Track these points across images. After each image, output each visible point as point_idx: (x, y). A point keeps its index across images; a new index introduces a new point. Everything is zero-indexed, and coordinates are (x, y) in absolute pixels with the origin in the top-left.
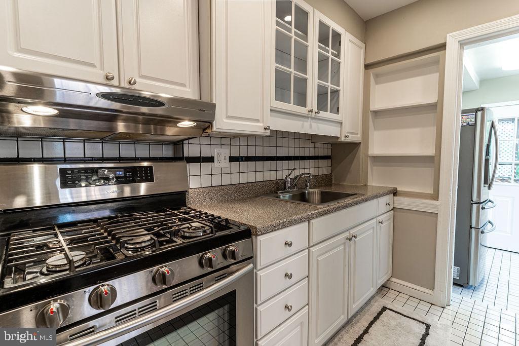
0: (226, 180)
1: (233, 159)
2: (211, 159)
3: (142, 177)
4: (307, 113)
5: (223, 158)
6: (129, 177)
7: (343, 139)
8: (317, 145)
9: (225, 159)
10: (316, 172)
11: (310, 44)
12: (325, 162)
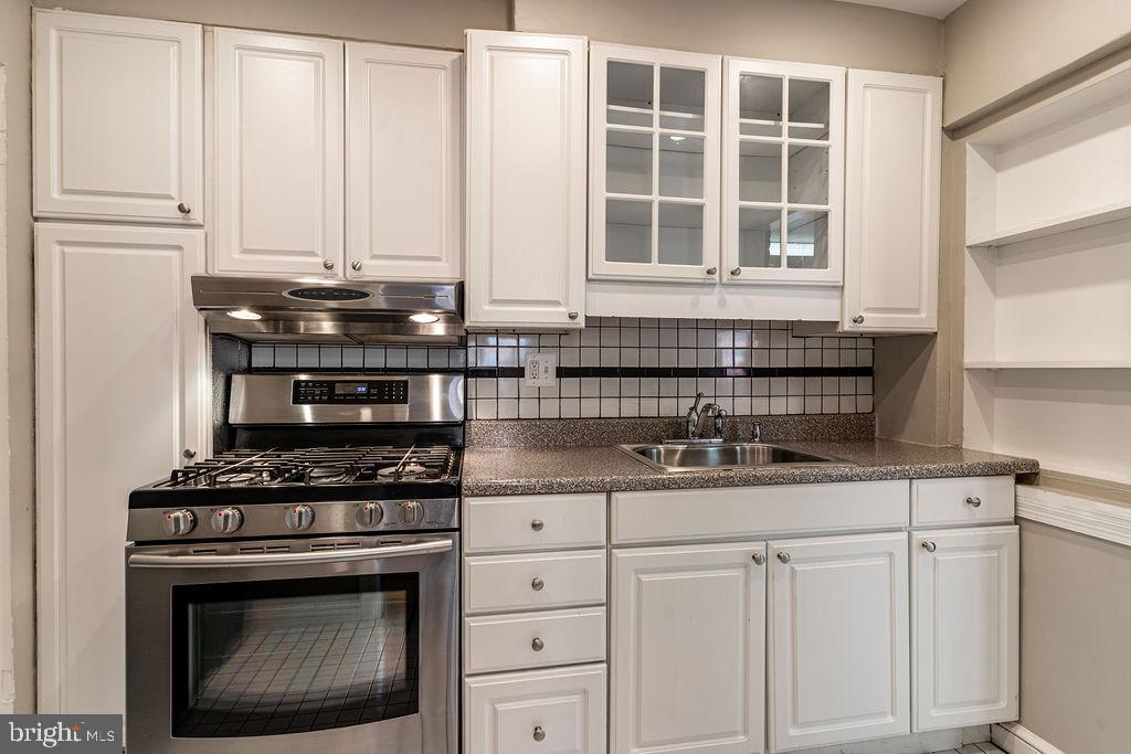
0: (550, 410)
1: (562, 372)
2: (518, 372)
3: (391, 395)
4: (705, 275)
5: (542, 369)
6: (374, 395)
7: (847, 326)
8: (809, 343)
9: (546, 371)
10: (813, 407)
11: (710, 133)
12: (848, 383)
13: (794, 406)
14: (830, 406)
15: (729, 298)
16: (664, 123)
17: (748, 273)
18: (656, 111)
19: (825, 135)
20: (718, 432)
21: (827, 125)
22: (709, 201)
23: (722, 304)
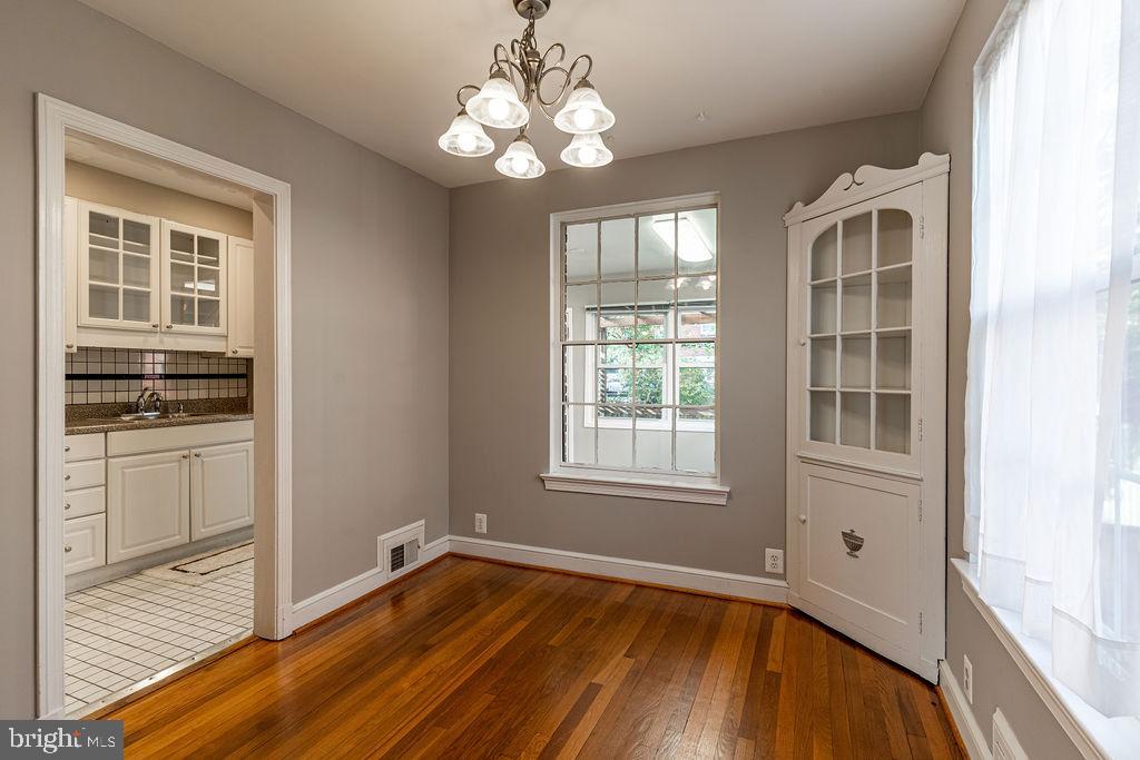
4: (151, 327)
7: (230, 355)
8: (211, 362)
10: (214, 395)
11: (154, 256)
12: (233, 382)
13: (203, 395)
14: (224, 394)
15: (165, 339)
16: (126, 247)
17: (177, 327)
18: (121, 240)
19: (216, 263)
20: (156, 409)
21: (218, 257)
22: (154, 290)
23: (161, 342)
